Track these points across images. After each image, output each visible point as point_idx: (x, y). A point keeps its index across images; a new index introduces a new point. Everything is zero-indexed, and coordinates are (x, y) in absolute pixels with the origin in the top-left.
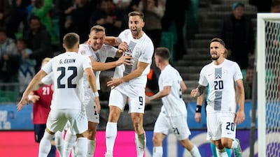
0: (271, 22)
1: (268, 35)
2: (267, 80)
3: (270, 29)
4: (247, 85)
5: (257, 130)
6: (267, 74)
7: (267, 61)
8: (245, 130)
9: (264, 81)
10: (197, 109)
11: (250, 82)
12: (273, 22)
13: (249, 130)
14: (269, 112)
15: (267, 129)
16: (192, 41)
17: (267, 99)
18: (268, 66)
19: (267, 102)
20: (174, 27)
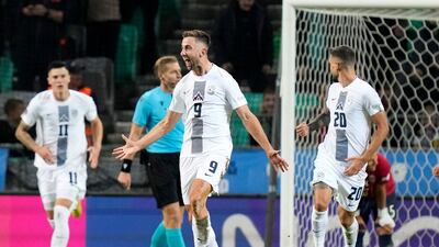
0: (306, 10)
1: (300, 34)
2: (298, 112)
3: (303, 24)
4: (264, 120)
5: (278, 198)
6: (298, 102)
7: (298, 79)
8: (259, 197)
9: (293, 114)
10: (125, 166)
11: (268, 115)
12: (310, 11)
13: (265, 197)
14: (300, 167)
15: (296, 196)
16: (169, 42)
17: (297, 144)
18: (299, 88)
19: (297, 150)
20: (139, 16)
